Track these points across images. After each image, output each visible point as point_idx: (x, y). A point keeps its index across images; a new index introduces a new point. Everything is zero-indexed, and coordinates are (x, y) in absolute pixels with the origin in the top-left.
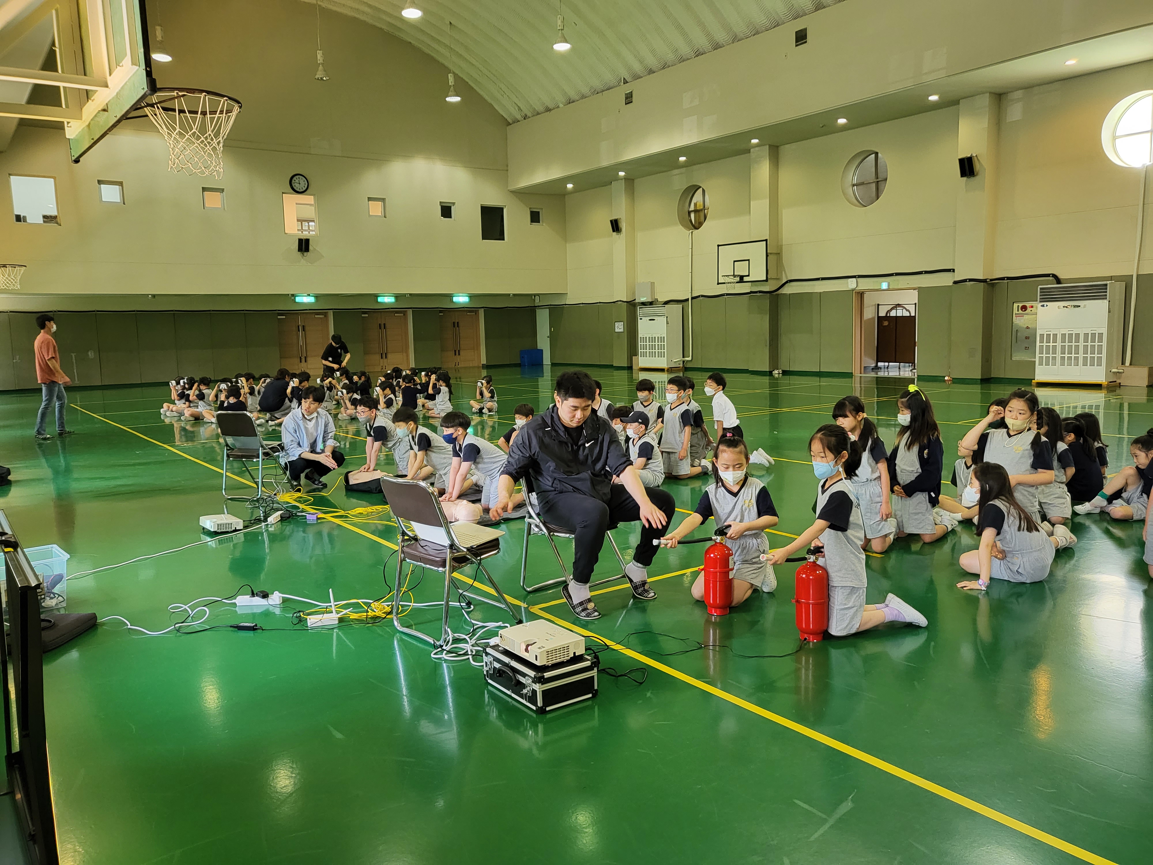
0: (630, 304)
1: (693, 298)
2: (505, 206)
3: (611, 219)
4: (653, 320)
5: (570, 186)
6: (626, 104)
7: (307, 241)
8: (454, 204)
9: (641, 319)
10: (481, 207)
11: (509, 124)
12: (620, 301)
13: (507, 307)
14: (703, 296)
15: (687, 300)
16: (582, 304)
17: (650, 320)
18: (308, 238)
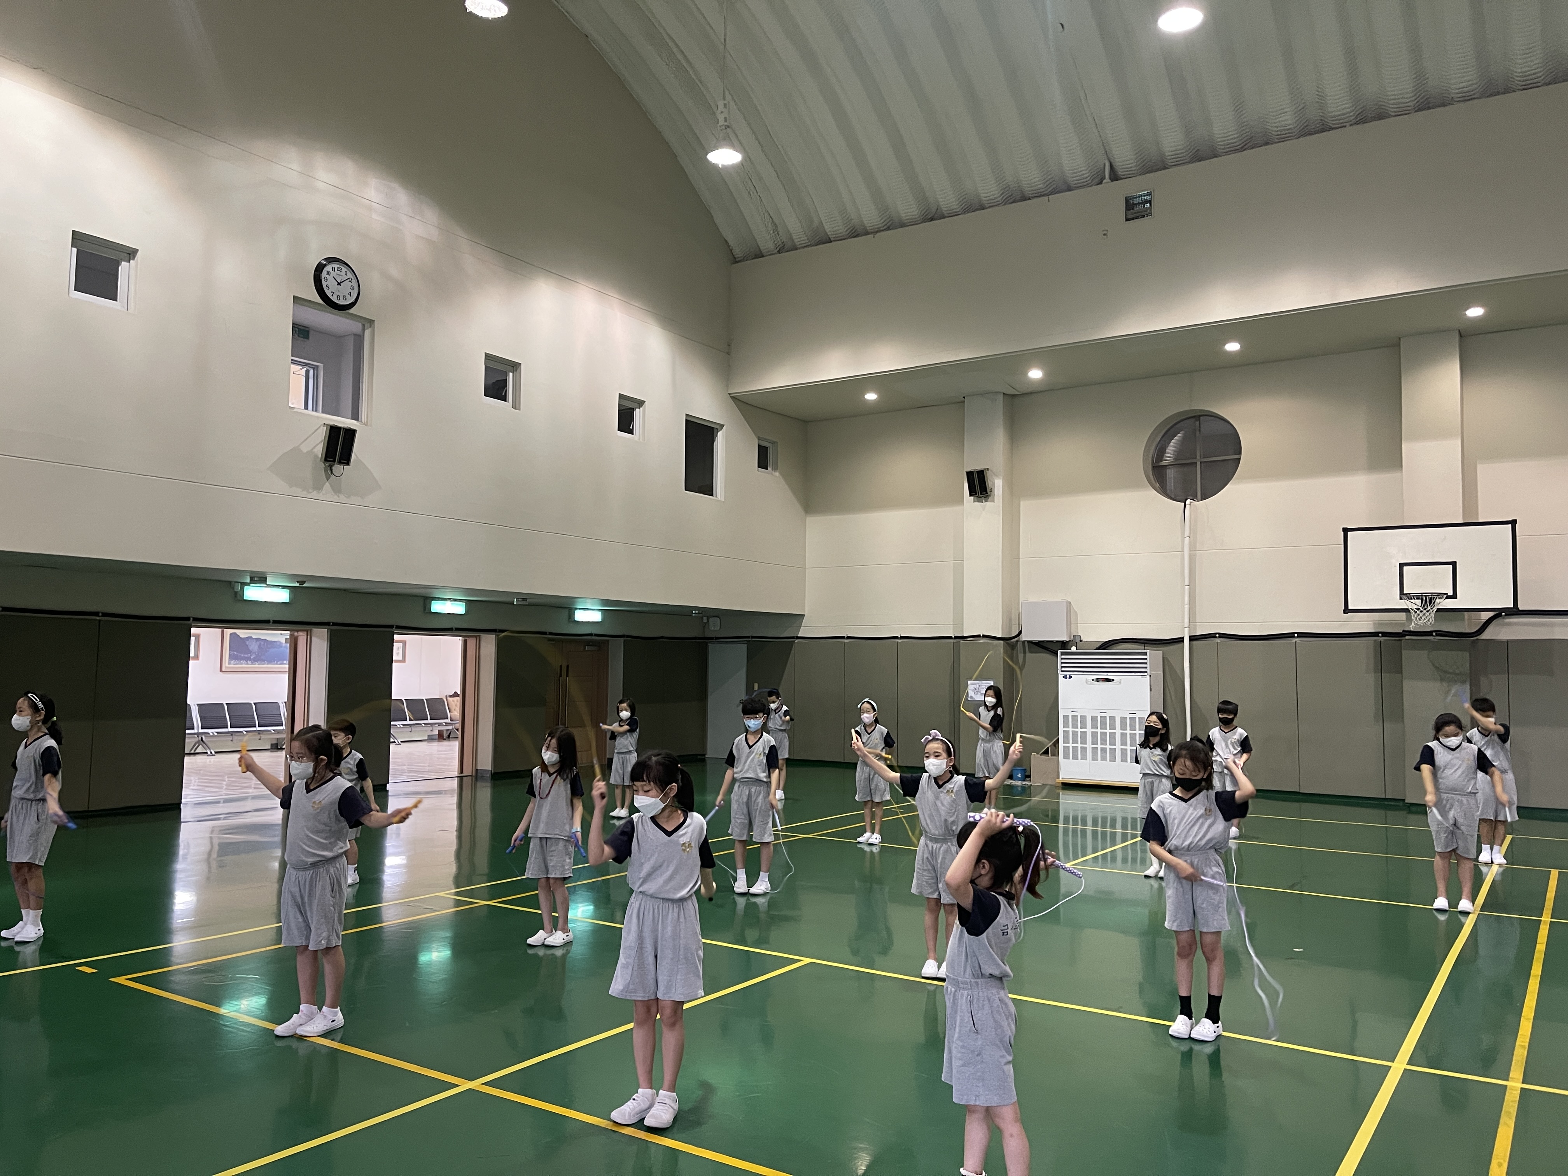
0: (1008, 644)
1: (1192, 639)
2: (722, 426)
3: (970, 469)
4: (1108, 680)
5: (871, 396)
6: (1127, 220)
7: (351, 434)
8: (637, 402)
9: (1065, 677)
10: (687, 421)
11: (735, 261)
12: (984, 636)
13: (662, 638)
14: (1222, 636)
15: (1181, 640)
16: (849, 638)
17: (1098, 680)
18: (352, 428)
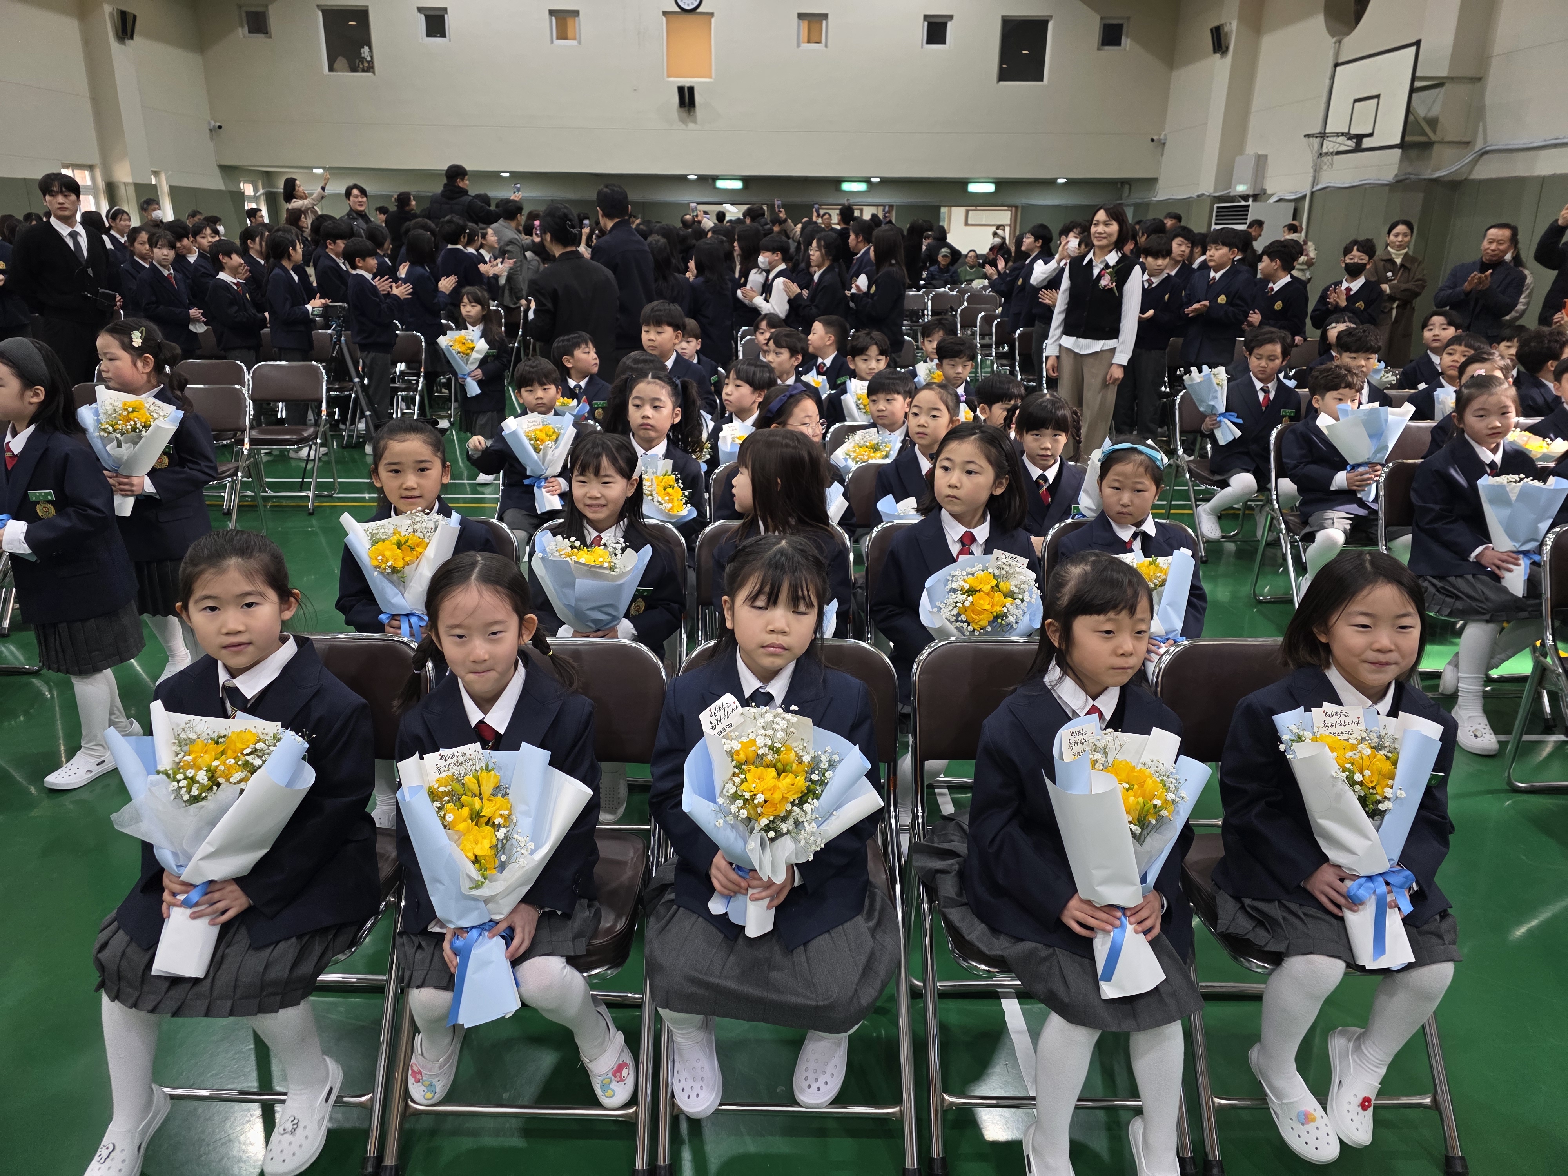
1: (1314, 191)
2: (1051, 17)
3: (1212, 26)
7: (691, 90)
8: (951, 17)
10: (1003, 19)
12: (1204, 194)
14: (1331, 187)
15: (1304, 198)
18: (692, 85)
